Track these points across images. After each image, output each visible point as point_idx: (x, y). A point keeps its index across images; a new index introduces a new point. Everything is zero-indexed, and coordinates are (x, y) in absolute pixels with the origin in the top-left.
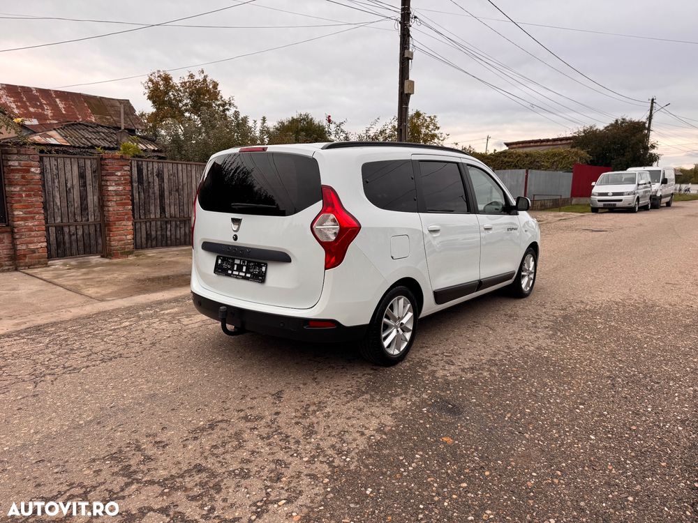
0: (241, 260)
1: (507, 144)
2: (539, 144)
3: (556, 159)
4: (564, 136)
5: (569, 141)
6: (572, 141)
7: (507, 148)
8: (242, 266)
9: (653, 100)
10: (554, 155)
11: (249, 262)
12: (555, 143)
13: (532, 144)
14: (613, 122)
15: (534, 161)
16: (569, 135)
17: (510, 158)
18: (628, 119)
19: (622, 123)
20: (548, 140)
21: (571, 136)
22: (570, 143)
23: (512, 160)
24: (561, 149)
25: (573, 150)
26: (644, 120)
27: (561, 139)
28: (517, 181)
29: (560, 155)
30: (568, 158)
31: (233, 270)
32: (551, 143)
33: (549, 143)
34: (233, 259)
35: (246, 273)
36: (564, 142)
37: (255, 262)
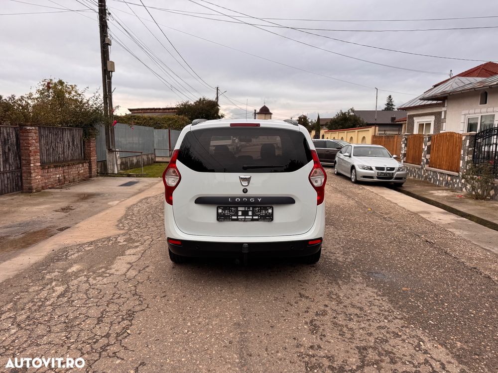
0: (245, 207)
1: (130, 110)
2: (153, 111)
3: (171, 122)
4: (170, 107)
5: (173, 111)
6: (176, 110)
7: (131, 113)
8: (248, 211)
9: (217, 88)
10: (169, 119)
11: (253, 207)
12: (164, 111)
13: (148, 111)
14: (198, 100)
15: (156, 123)
16: (174, 106)
17: (138, 120)
18: (206, 98)
19: (203, 101)
20: (160, 109)
21: (175, 107)
22: (175, 112)
23: (141, 122)
24: (171, 116)
25: (180, 116)
26: (214, 100)
27: (169, 109)
28: (163, 137)
29: (173, 119)
30: (179, 122)
31: (238, 216)
32: (162, 111)
33: (160, 111)
34: (237, 208)
35: (253, 216)
36: (170, 111)
37: (261, 207)
